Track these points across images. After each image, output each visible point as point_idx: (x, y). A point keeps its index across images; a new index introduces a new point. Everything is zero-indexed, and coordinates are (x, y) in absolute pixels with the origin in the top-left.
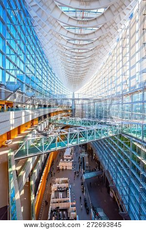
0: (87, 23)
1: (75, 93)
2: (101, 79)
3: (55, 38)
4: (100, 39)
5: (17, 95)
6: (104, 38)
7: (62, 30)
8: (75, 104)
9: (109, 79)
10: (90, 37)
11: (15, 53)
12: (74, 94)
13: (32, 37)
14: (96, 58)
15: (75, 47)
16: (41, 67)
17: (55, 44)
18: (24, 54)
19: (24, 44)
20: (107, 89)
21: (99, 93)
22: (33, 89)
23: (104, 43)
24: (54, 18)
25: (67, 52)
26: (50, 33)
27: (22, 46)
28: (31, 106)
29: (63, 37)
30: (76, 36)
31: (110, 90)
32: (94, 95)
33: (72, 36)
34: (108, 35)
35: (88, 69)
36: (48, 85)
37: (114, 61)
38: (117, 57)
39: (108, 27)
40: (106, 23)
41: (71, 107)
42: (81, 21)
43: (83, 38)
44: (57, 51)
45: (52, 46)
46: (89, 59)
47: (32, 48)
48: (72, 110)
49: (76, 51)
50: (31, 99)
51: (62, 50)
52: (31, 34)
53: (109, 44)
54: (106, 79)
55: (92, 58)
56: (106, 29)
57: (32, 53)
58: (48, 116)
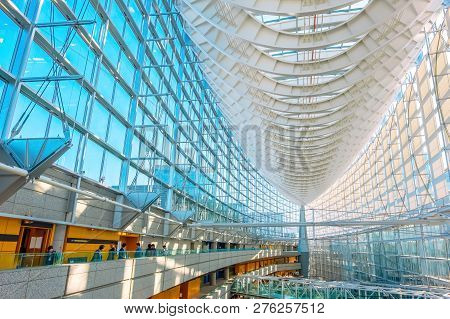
0: (324, 37)
1: (306, 207)
2: (380, 165)
3: (247, 80)
4: (362, 67)
5: (152, 217)
6: (375, 62)
7: (264, 60)
8: (306, 239)
9: (404, 164)
10: (335, 65)
11: (155, 122)
12: (302, 210)
13: (195, 84)
14: (359, 112)
15: (297, 93)
16: (213, 146)
17: (249, 92)
18: (174, 121)
19: (176, 101)
20: (402, 193)
21: (378, 205)
22: (190, 201)
23: (378, 73)
24: (245, 41)
25: (278, 106)
26: (237, 69)
27: (172, 105)
28: (185, 247)
29: (267, 75)
30: (298, 68)
31: (412, 194)
32: (365, 210)
33: (289, 70)
34: (384, 55)
35: (339, 141)
36: (231, 190)
37: (416, 112)
38: (422, 103)
39: (384, 37)
40: (375, 29)
41: (295, 248)
42: (307, 36)
43: (317, 71)
44: (254, 107)
45: (241, 98)
46: (340, 116)
47: (193, 107)
48: (298, 257)
49: (301, 101)
50: (185, 226)
51: (263, 104)
52: (193, 78)
53: (393, 73)
54: (397, 163)
55: (347, 114)
56: (376, 41)
57: (192, 116)
58: (228, 272)
